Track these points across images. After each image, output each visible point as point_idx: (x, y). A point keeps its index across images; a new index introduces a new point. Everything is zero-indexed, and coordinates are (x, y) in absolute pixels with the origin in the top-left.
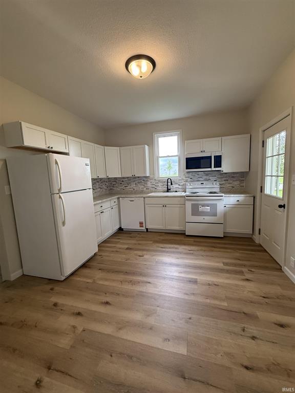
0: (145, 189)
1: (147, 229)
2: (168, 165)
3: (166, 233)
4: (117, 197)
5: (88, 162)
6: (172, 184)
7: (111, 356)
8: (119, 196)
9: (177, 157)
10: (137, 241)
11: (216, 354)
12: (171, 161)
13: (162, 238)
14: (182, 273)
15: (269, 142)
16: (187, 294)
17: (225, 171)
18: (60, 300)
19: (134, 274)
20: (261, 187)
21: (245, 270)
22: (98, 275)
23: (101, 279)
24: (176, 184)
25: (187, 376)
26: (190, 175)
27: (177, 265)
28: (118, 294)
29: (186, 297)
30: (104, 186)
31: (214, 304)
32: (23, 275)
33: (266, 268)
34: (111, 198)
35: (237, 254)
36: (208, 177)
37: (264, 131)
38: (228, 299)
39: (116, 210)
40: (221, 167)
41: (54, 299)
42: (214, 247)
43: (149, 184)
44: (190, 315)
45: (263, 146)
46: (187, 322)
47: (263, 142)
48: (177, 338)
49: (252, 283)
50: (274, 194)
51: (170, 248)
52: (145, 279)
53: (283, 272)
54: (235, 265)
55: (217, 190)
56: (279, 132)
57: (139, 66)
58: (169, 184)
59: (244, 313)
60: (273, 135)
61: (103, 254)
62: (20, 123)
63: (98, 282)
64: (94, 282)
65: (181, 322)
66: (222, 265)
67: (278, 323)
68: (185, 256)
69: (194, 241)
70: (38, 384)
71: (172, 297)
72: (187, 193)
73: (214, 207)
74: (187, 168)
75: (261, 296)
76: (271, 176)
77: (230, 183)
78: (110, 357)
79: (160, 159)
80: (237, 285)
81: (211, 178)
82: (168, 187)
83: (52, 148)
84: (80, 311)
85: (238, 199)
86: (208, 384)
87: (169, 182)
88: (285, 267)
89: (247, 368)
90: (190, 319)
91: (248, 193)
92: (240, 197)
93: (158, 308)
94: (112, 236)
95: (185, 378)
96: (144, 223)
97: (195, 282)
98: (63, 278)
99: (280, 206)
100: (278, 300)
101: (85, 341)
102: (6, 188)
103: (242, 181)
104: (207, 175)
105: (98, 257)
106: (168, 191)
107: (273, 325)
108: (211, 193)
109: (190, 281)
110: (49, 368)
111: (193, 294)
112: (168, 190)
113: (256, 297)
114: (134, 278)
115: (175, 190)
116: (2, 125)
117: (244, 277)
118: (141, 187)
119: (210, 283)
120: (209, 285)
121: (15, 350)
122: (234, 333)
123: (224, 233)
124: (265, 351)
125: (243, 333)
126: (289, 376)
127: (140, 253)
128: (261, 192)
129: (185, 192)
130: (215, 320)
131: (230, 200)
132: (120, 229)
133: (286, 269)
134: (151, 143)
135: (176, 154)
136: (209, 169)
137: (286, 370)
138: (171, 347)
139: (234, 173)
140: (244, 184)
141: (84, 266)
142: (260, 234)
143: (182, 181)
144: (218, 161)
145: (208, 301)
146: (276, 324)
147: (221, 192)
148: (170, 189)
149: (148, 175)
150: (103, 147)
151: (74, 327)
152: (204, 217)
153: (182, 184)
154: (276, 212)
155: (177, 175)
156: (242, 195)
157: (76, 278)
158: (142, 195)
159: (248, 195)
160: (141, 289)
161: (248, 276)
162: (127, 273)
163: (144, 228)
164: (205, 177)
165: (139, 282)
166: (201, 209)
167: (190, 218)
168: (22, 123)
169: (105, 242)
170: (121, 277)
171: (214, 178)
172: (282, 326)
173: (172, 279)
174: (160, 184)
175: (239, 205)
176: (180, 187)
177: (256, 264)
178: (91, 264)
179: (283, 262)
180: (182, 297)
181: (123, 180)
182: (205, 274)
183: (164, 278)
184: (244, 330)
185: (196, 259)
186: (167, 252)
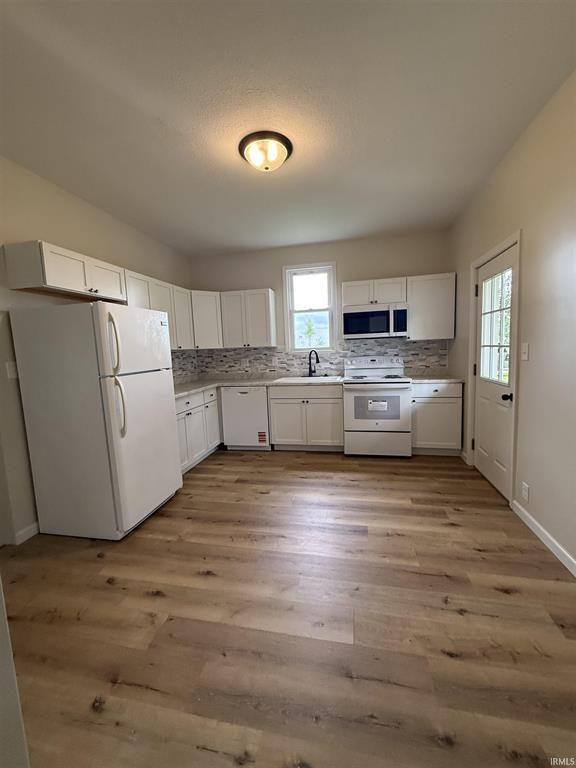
0: (268, 371)
1: (272, 446)
2: (306, 327)
3: (307, 452)
4: (216, 385)
5: (166, 319)
6: (318, 362)
7: (225, 655)
8: (220, 384)
9: (327, 313)
10: (256, 467)
11: (401, 640)
12: (312, 321)
13: (300, 461)
14: (339, 518)
15: (487, 286)
16: (350, 552)
17: (412, 339)
18: (120, 574)
19: (254, 523)
20: (475, 366)
21: (448, 509)
22: (188, 527)
23: (194, 535)
24: (327, 361)
25: (354, 674)
26: (351, 345)
27: (332, 506)
28: (228, 558)
29: (349, 556)
30: (189, 366)
31: (398, 565)
32: (39, 533)
33: (484, 505)
34: (203, 388)
35: (435, 485)
36: (383, 350)
37: (478, 268)
38: (419, 555)
39: (213, 410)
40: (405, 330)
41: (107, 572)
42: (396, 474)
43: (275, 362)
44: (356, 585)
45: (477, 295)
46: (352, 595)
47: (477, 286)
48: (336, 620)
49: (460, 529)
50: (495, 377)
51: (317, 477)
52: (275, 531)
53: (511, 510)
54: (432, 502)
55: (400, 372)
56: (502, 271)
57: (264, 150)
58: (314, 361)
59: (447, 576)
60: (491, 276)
61: (192, 492)
62: (40, 244)
63: (187, 540)
64: (180, 540)
65: (341, 595)
66: (410, 502)
67: (500, 587)
68: (344, 490)
69: (361, 465)
70: (97, 706)
71: (324, 558)
72: (346, 378)
73: (394, 402)
74: (346, 332)
75: (474, 549)
76: (490, 346)
77: (421, 360)
78: (222, 656)
79: (296, 315)
80: (434, 534)
81: (388, 350)
82: (310, 368)
83: (96, 291)
84: (161, 589)
85: (436, 387)
86: (389, 682)
87: (314, 357)
88: (515, 502)
89: (451, 655)
90: (357, 589)
91: (454, 378)
92: (440, 385)
93: (301, 577)
94: (207, 458)
95: (351, 677)
96: (267, 435)
97: (364, 532)
98: (120, 536)
99: (505, 397)
100: (502, 554)
101: (175, 635)
102: (9, 365)
103: (442, 356)
104: (381, 345)
105: (184, 498)
106: (310, 375)
107: (493, 591)
108: (388, 377)
109: (355, 531)
110: (114, 682)
111: (361, 551)
112: (311, 373)
113: (467, 551)
114: (254, 530)
115: (324, 373)
116: (3, 247)
117: (448, 521)
118: (260, 367)
119: (390, 532)
120: (388, 535)
121: (44, 659)
122: (431, 607)
123: (413, 448)
124: (480, 629)
125: (444, 606)
126: (515, 660)
127: (261, 488)
128: (475, 374)
129: (343, 376)
130: (399, 588)
131: (423, 389)
132: (222, 447)
133: (515, 504)
134: (280, 285)
135: (326, 306)
136: (385, 335)
137: (511, 654)
138: (327, 635)
139: (428, 342)
140: (446, 362)
141: (158, 513)
142: (473, 448)
143: (337, 355)
144: (401, 320)
145: (387, 560)
146: (497, 589)
147: (406, 375)
148: (314, 372)
149: (273, 344)
150: (188, 291)
151: (152, 615)
152: (377, 421)
153: (336, 361)
154: (500, 407)
155: (327, 344)
156: (444, 381)
157: (146, 535)
158: (261, 383)
159: (452, 380)
160: (269, 548)
161: (453, 518)
162: (240, 522)
163: (267, 444)
164: (378, 349)
165: (264, 537)
166: (372, 406)
167: (352, 422)
168: (43, 243)
169: (194, 470)
170: (230, 529)
171: (395, 351)
172: (507, 591)
173: (322, 529)
174: (296, 362)
175: (437, 398)
176: (333, 367)
177: (467, 498)
178: (170, 509)
179: (511, 495)
180: (344, 557)
181: (227, 354)
182: (381, 518)
183: (310, 528)
184: (446, 601)
185: (364, 495)
186: (313, 485)
